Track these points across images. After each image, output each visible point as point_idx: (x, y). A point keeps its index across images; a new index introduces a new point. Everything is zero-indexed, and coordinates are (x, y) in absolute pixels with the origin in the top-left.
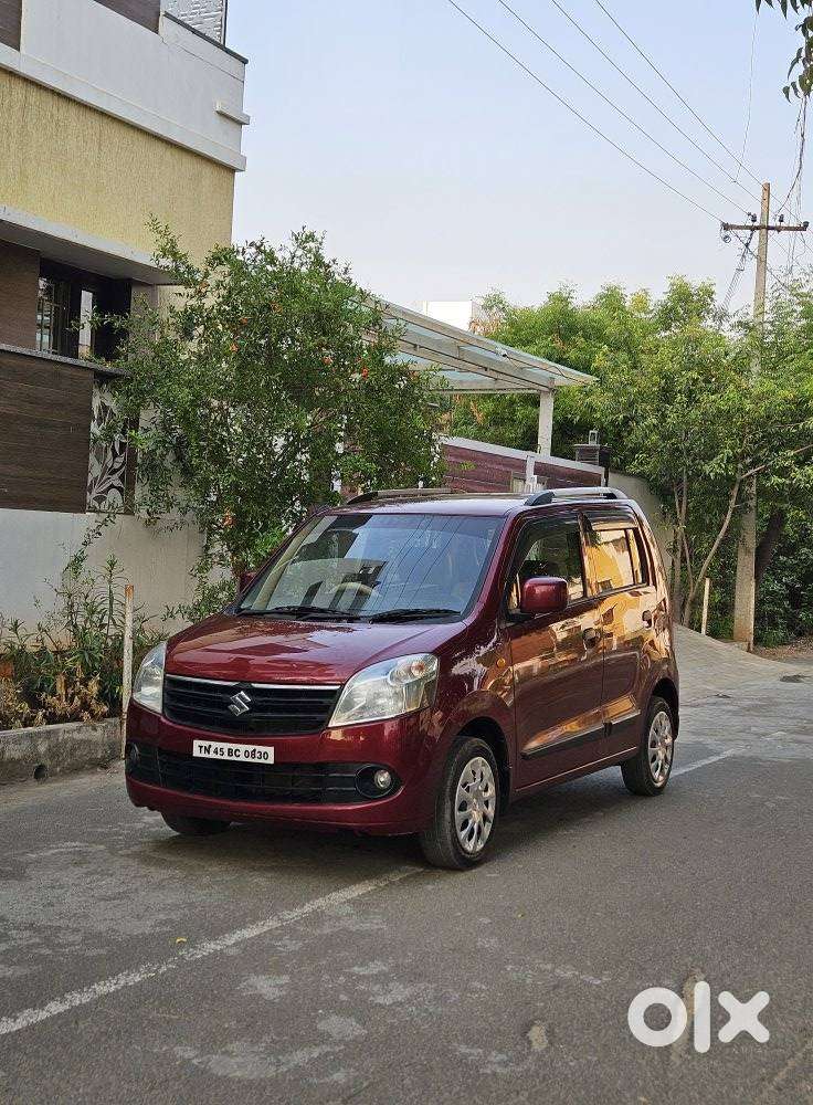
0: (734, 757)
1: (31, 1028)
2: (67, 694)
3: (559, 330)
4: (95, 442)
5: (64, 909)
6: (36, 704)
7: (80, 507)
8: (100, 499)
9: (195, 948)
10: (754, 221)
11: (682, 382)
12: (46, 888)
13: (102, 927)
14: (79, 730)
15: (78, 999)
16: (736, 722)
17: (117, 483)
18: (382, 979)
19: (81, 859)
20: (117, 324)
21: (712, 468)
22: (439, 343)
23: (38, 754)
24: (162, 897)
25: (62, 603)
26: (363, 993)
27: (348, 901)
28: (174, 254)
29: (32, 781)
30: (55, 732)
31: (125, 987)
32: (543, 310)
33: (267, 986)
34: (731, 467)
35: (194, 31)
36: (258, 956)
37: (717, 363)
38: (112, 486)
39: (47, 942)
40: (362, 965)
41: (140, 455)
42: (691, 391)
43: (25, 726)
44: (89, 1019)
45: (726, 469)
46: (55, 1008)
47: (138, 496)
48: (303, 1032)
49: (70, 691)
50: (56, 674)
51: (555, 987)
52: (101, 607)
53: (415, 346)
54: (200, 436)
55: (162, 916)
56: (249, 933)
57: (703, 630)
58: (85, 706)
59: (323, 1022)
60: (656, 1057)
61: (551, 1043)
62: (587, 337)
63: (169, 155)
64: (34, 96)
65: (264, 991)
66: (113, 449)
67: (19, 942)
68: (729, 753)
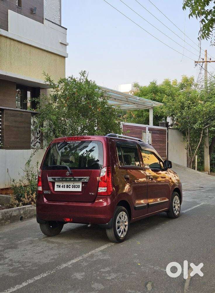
0: (204, 204)
1: (18, 290)
2: (28, 198)
3: (153, 92)
4: (32, 131)
5: (27, 256)
6: (20, 201)
7: (29, 148)
8: (34, 145)
9: (61, 266)
10: (203, 60)
11: (186, 104)
12: (23, 251)
13: (37, 261)
14: (31, 207)
15: (30, 281)
16: (205, 195)
17: (39, 141)
18: (109, 272)
19: (32, 242)
20: (36, 100)
21: (196, 126)
22: (121, 97)
23: (21, 214)
24: (52, 252)
25: (25, 173)
26: (104, 276)
27: (100, 251)
28: (50, 81)
29: (20, 221)
30: (25, 208)
31: (42, 277)
32: (149, 87)
33: (79, 276)
34: (201, 126)
35: (53, 22)
36: (77, 267)
37: (195, 98)
38: (37, 142)
39: (23, 266)
40: (104, 268)
41: (44, 133)
42: (189, 106)
43: (17, 206)
44: (33, 287)
45: (199, 126)
46: (24, 284)
47: (44, 144)
48: (88, 288)
49: (28, 197)
50: (24, 192)
51: (154, 272)
52: (36, 174)
53: (115, 99)
54: (59, 128)
55: (52, 257)
56: (74, 261)
57: (196, 169)
58: (32, 200)
59: (93, 285)
60: (180, 291)
61: (152, 288)
62: (161, 93)
63: (48, 54)
64: (12, 42)
65: (78, 277)
66: (37, 132)
67: (15, 266)
68: (202, 204)
